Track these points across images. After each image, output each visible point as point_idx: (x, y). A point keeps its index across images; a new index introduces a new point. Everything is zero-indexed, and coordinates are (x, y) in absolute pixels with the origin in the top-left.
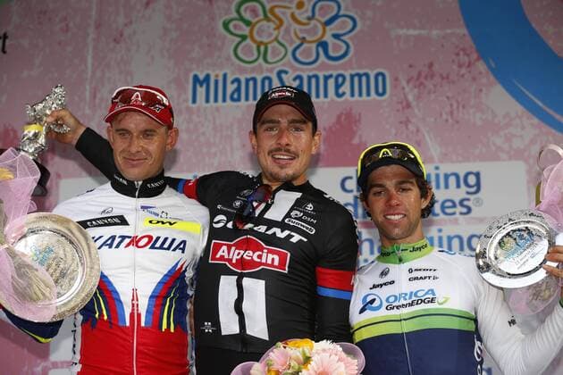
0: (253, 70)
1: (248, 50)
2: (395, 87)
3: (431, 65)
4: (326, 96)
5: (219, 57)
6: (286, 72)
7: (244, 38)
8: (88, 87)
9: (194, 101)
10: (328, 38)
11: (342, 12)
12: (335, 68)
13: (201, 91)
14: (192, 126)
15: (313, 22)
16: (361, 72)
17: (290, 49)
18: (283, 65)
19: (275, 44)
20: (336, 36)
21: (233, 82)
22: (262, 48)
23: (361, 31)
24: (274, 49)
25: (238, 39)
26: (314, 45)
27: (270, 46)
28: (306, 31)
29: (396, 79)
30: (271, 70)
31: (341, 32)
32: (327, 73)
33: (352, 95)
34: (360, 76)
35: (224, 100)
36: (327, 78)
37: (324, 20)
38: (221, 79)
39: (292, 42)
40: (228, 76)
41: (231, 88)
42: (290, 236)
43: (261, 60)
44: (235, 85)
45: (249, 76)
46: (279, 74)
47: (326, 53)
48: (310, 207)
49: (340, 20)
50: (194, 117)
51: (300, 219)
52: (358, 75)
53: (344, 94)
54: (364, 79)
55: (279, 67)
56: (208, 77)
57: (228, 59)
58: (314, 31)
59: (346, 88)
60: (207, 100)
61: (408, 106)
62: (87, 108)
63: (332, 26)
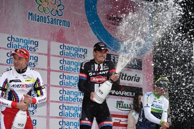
0: (42, 14)
1: (41, 9)
2: (71, 25)
3: (79, 22)
4: (57, 25)
5: (35, 9)
6: (49, 17)
7: (40, 5)
8: (4, 9)
9: (29, 19)
10: (58, 10)
11: (61, 4)
12: (60, 18)
13: (30, 17)
14: (28, 25)
15: (55, 5)
16: (65, 20)
17: (50, 11)
18: (49, 15)
19: (47, 8)
20: (60, 10)
21: (37, 16)
22: (44, 9)
23: (65, 10)
24: (47, 10)
25: (39, 5)
26: (55, 11)
27: (46, 9)
28: (54, 7)
29: (72, 24)
30: (46, 15)
31: (61, 9)
32: (58, 19)
33: (63, 26)
34: (65, 21)
35: (36, 21)
36: (58, 20)
37: (57, 5)
38: (35, 15)
39: (51, 9)
40: (37, 14)
41: (37, 18)
42: (106, 72)
43: (44, 12)
44: (38, 17)
45: (41, 16)
46: (48, 16)
47: (58, 14)
48: (105, 64)
49: (61, 6)
50: (29, 23)
51: (105, 68)
52: (64, 21)
53: (61, 25)
54: (65, 22)
55: (48, 15)
56: (32, 13)
57: (37, 10)
58: (55, 7)
59: (61, 23)
60: (32, 20)
61: (74, 31)
62: (3, 15)
63: (59, 7)
